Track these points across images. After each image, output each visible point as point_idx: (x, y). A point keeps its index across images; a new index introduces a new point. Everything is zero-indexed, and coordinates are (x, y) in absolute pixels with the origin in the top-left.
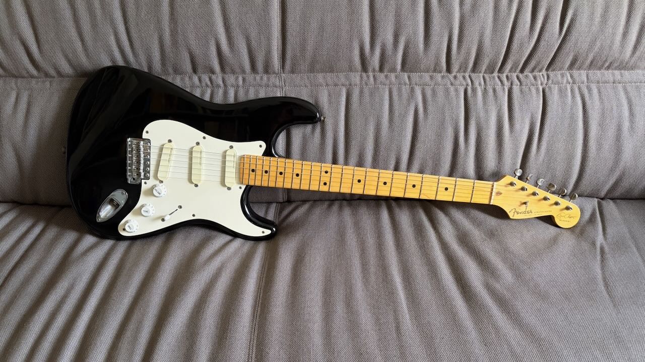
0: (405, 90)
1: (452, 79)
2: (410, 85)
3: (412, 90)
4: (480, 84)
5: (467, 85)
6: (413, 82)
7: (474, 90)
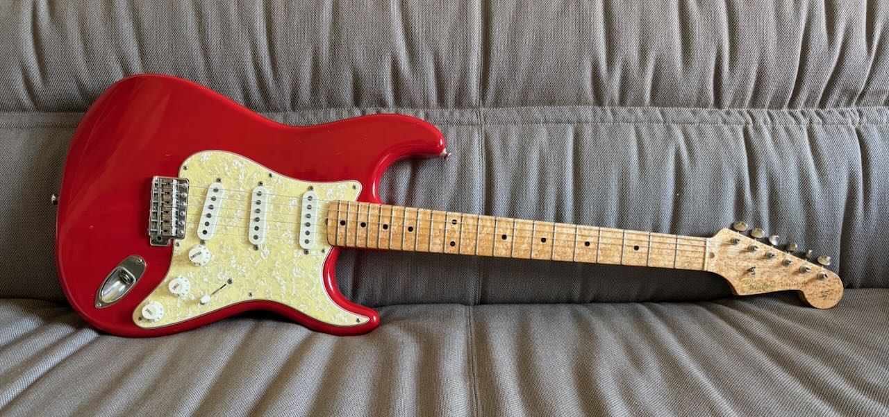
0: (659, 129)
1: (725, 116)
2: (665, 122)
3: (669, 129)
4: (765, 122)
5: (747, 123)
6: (669, 119)
7: (757, 129)
